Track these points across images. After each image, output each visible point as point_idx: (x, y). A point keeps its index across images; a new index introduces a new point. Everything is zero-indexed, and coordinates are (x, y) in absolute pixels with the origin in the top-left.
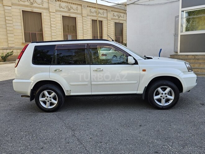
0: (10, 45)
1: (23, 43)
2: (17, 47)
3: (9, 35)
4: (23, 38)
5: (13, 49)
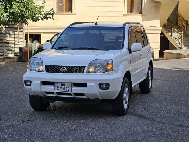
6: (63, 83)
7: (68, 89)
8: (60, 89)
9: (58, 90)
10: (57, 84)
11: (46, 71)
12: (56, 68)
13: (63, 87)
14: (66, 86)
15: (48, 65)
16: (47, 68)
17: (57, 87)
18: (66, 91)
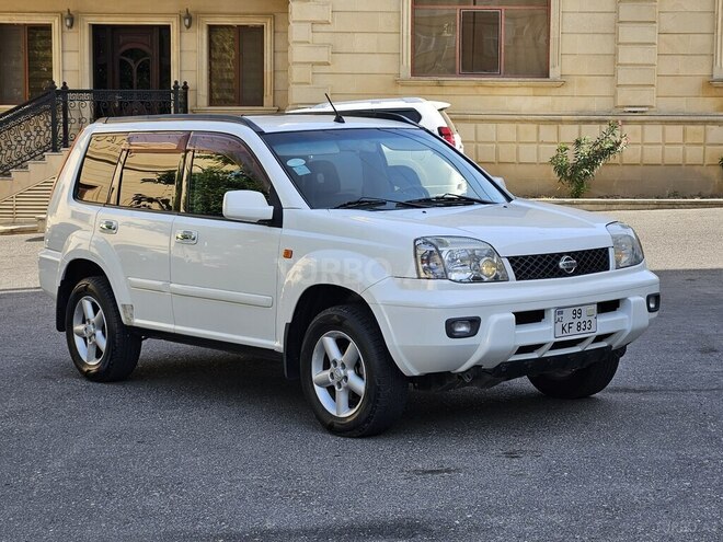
0: (627, 97)
1: (710, 83)
4: (713, 48)
5: (642, 122)
6: (577, 309)
7: (588, 326)
8: (569, 328)
9: (564, 334)
10: (562, 313)
11: (516, 276)
12: (545, 263)
13: (577, 320)
14: (584, 318)
15: (516, 258)
16: (518, 265)
17: (559, 325)
18: (582, 331)
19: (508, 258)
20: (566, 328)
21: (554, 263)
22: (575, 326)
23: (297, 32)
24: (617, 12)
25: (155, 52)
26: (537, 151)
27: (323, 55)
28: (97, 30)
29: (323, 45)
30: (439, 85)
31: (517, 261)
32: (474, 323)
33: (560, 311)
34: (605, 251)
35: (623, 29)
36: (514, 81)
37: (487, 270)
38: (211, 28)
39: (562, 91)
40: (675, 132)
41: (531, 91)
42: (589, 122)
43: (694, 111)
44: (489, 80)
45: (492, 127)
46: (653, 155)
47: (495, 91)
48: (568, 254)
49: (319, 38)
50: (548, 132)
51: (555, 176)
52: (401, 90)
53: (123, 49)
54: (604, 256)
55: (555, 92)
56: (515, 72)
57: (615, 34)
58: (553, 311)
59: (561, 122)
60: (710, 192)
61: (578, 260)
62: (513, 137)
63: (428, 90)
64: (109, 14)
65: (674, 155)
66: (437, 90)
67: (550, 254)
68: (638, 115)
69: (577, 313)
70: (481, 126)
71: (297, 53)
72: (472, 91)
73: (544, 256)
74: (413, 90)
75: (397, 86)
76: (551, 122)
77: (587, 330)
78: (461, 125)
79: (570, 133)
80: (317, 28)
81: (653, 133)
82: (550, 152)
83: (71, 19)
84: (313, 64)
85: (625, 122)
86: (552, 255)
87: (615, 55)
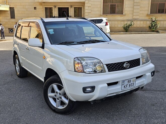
0: (135, 17)
1: (148, 15)
2: (141, 18)
3: (135, 7)
4: (149, 9)
5: (137, 21)
6: (129, 80)
7: (133, 85)
8: (127, 86)
9: (125, 88)
10: (124, 82)
11: (109, 70)
12: (119, 65)
13: (129, 83)
14: (132, 82)
15: (109, 64)
16: (109, 67)
17: (123, 86)
18: (131, 87)
19: (106, 64)
20: (126, 87)
21: (122, 65)
22: (128, 86)
23: (86, 8)
24: (134, 4)
25: (67, 11)
26: (121, 25)
27: (90, 11)
28: (59, 8)
29: (90, 10)
30: (107, 16)
31: (109, 65)
32: (93, 88)
33: (123, 81)
34: (139, 59)
35: (134, 7)
36: (118, 15)
37: (98, 69)
38: (74, 8)
39: (125, 16)
40: (142, 22)
41: (120, 16)
42: (129, 21)
43: (145, 19)
44: (114, 15)
45: (114, 22)
46: (138, 26)
47: (115, 16)
48: (127, 62)
49: (89, 9)
50: (122, 23)
51: (123, 29)
52: (101, 16)
53: (63, 11)
54: (139, 61)
55: (124, 16)
56: (118, 13)
57: (133, 7)
58: (121, 81)
59: (124, 21)
60: (147, 31)
61: (130, 63)
62: (117, 23)
63: (105, 16)
64: (60, 6)
65: (142, 26)
66: (106, 16)
67: (121, 62)
68: (136, 20)
69: (129, 81)
70: (112, 22)
71: (86, 11)
72: (111, 16)
73: (118, 63)
74: (103, 16)
75: (100, 16)
76: (123, 21)
77: (132, 86)
78: (109, 22)
79: (126, 22)
80: (89, 7)
81: (138, 22)
82: (122, 25)
83: (55, 7)
84: (88, 13)
85: (134, 21)
86: (121, 63)
87: (133, 11)
